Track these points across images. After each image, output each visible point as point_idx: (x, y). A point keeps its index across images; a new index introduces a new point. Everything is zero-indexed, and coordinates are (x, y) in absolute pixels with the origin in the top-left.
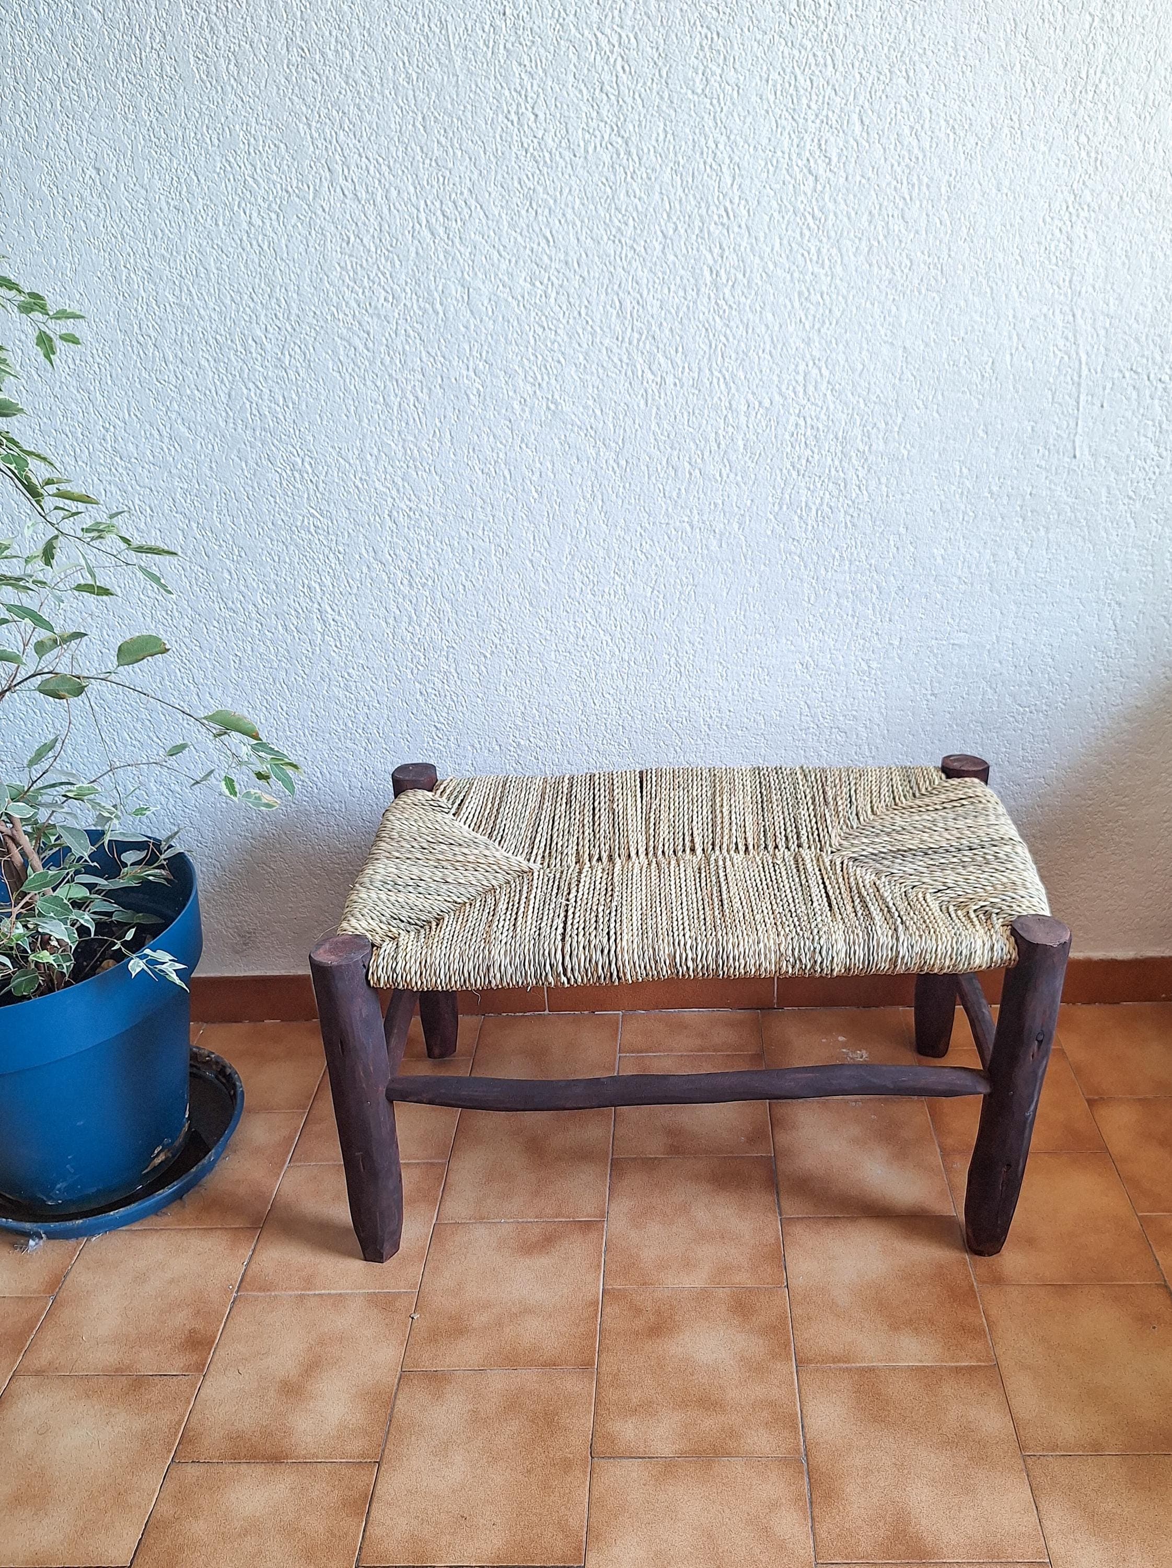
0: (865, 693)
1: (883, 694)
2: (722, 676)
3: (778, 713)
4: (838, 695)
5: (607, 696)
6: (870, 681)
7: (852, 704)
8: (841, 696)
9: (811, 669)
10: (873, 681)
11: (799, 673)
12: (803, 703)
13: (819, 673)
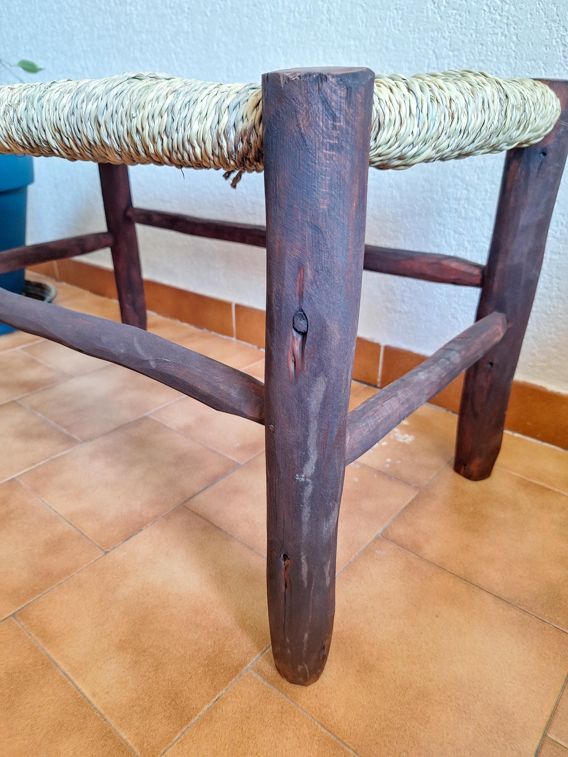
0: (494, 37)
1: (514, 39)
2: (362, 22)
3: (407, 64)
4: (466, 41)
5: (279, 49)
6: (501, 21)
7: (479, 53)
8: (470, 41)
9: (443, 8)
10: (505, 21)
11: (430, 14)
12: (431, 52)
13: (450, 12)
